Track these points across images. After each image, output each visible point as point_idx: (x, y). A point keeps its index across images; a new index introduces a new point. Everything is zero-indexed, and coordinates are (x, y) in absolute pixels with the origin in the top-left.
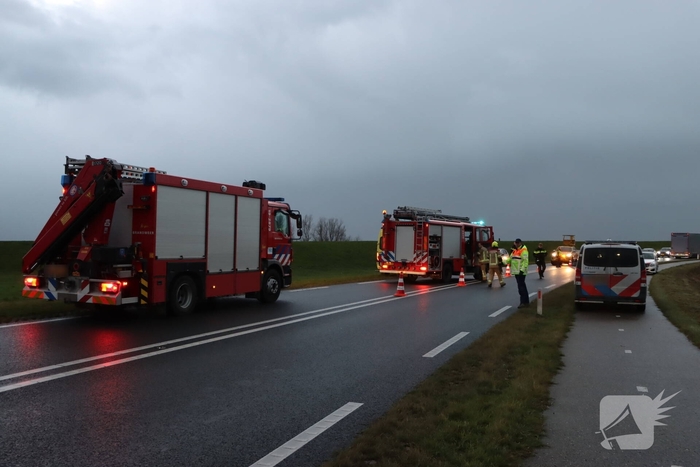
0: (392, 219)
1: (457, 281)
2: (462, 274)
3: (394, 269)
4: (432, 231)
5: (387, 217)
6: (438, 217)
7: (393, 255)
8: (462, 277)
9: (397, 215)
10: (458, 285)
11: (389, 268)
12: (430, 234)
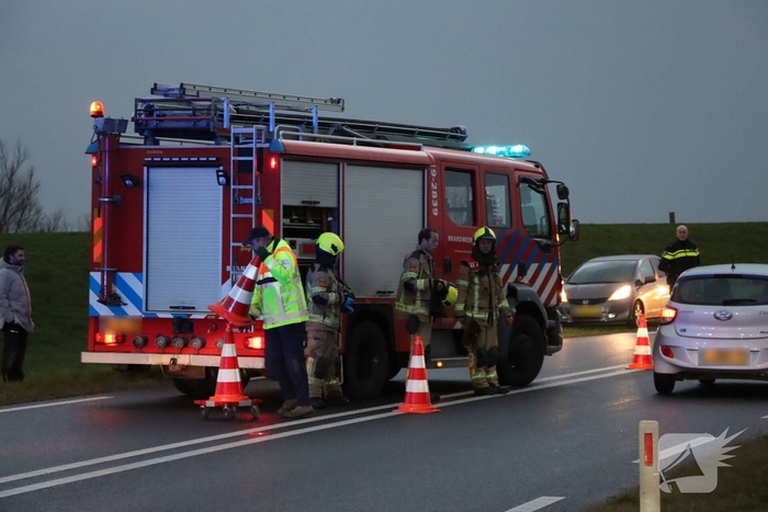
0: (131, 136)
1: (399, 392)
2: (417, 362)
3: (145, 347)
4: (296, 187)
5: (108, 133)
6: (325, 125)
7: (139, 288)
8: (419, 374)
9: (151, 120)
10: (402, 408)
11: (123, 343)
12: (289, 197)
